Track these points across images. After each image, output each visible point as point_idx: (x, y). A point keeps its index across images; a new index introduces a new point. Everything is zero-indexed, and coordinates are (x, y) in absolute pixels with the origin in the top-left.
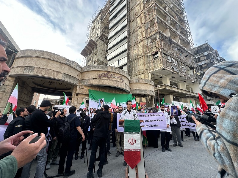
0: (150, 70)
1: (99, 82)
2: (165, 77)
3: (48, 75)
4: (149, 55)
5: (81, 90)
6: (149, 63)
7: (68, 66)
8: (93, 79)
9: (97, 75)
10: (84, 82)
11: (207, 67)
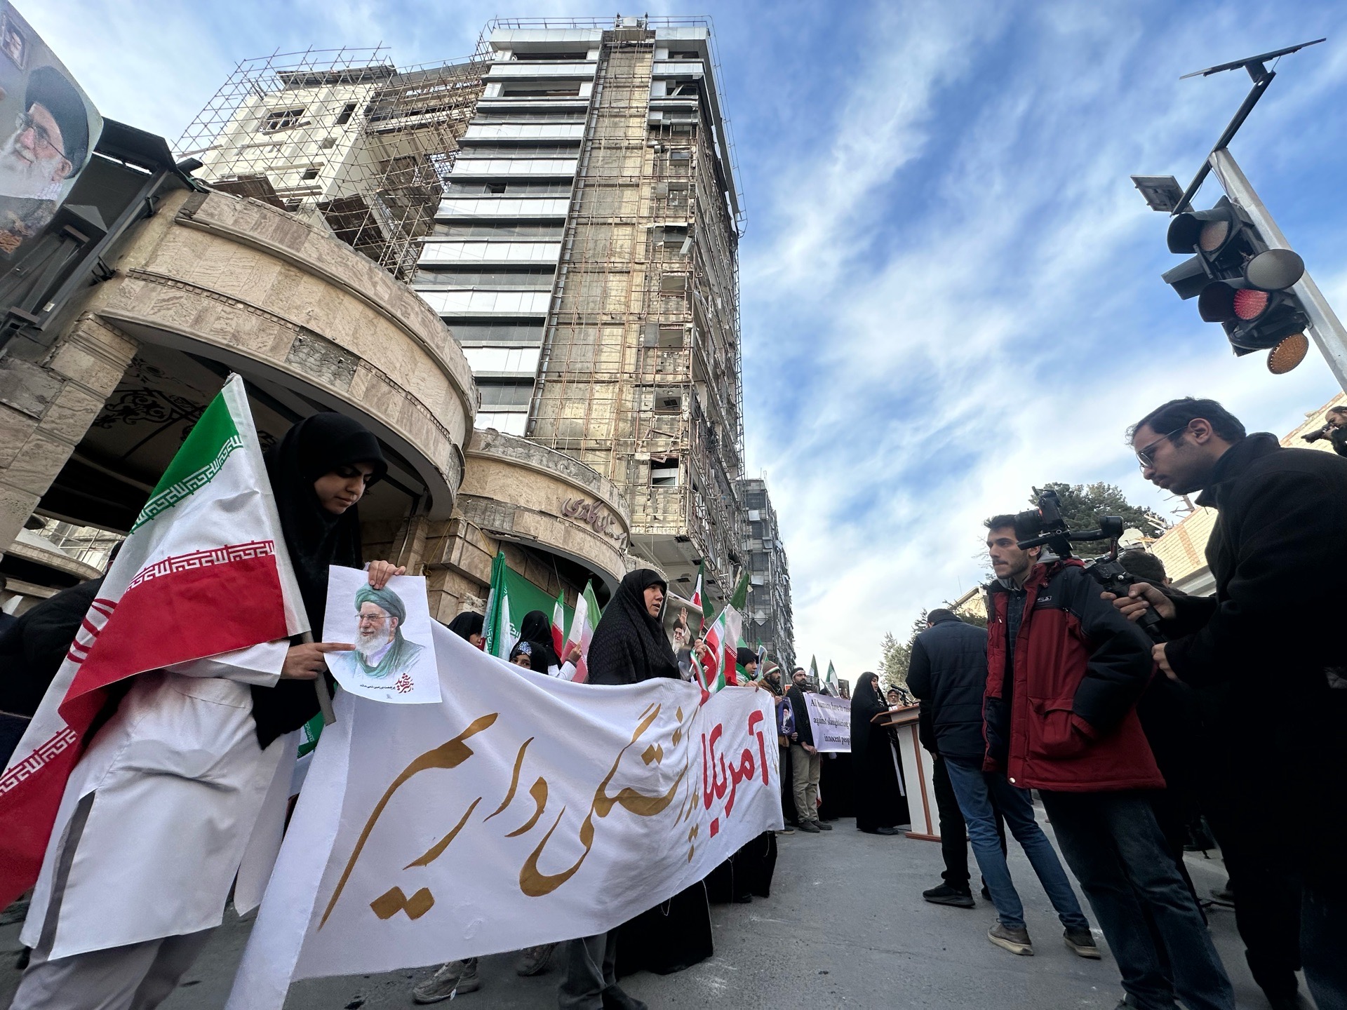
4: (638, 456)
6: (633, 494)
8: (542, 513)
9: (555, 502)
10: (484, 513)
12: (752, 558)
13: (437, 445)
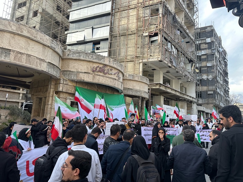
0: (143, 58)
1: (93, 79)
3: (30, 64)
4: (144, 34)
5: (65, 86)
6: (144, 48)
7: (51, 50)
8: (85, 73)
9: (90, 68)
10: (69, 75)
11: (207, 60)
12: (207, 57)
13: (41, 65)
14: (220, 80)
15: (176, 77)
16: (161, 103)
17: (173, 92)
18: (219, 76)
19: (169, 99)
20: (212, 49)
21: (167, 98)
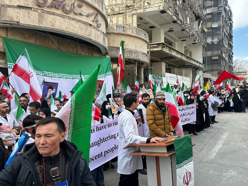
1: (39, 20)
2: (159, 27)
8: (20, 7)
11: (212, 20)
12: (213, 16)
14: (225, 44)
15: (179, 38)
16: (163, 71)
17: (179, 56)
18: (225, 39)
19: (171, 66)
20: (219, 6)
21: (169, 65)
